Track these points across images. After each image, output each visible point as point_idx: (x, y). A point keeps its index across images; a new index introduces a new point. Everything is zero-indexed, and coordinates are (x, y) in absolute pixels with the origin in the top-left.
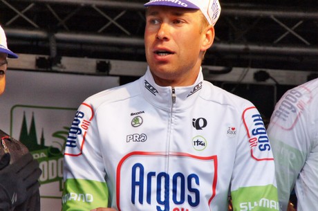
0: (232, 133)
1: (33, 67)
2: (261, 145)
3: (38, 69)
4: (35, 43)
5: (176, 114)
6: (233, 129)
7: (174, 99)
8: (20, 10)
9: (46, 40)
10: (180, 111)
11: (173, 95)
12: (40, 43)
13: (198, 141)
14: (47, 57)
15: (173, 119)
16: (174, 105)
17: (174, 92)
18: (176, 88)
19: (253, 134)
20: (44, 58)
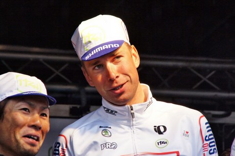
0: (186, 136)
1: (67, 115)
2: (211, 150)
3: (72, 116)
4: (69, 96)
5: (136, 127)
6: (187, 133)
7: (133, 115)
8: (57, 70)
9: (78, 93)
10: (139, 123)
11: (132, 112)
12: (74, 95)
13: (160, 142)
14: (78, 106)
15: (135, 131)
16: (134, 119)
17: (132, 109)
18: (133, 106)
19: (206, 140)
20: (76, 107)
